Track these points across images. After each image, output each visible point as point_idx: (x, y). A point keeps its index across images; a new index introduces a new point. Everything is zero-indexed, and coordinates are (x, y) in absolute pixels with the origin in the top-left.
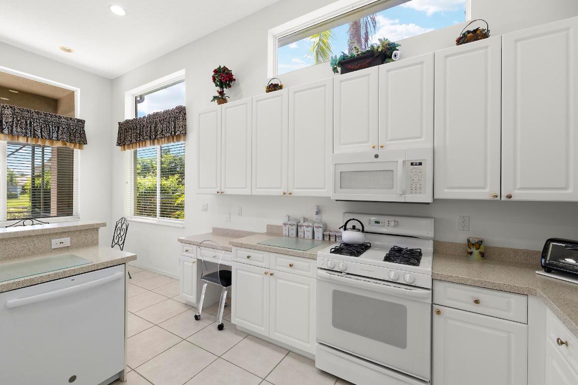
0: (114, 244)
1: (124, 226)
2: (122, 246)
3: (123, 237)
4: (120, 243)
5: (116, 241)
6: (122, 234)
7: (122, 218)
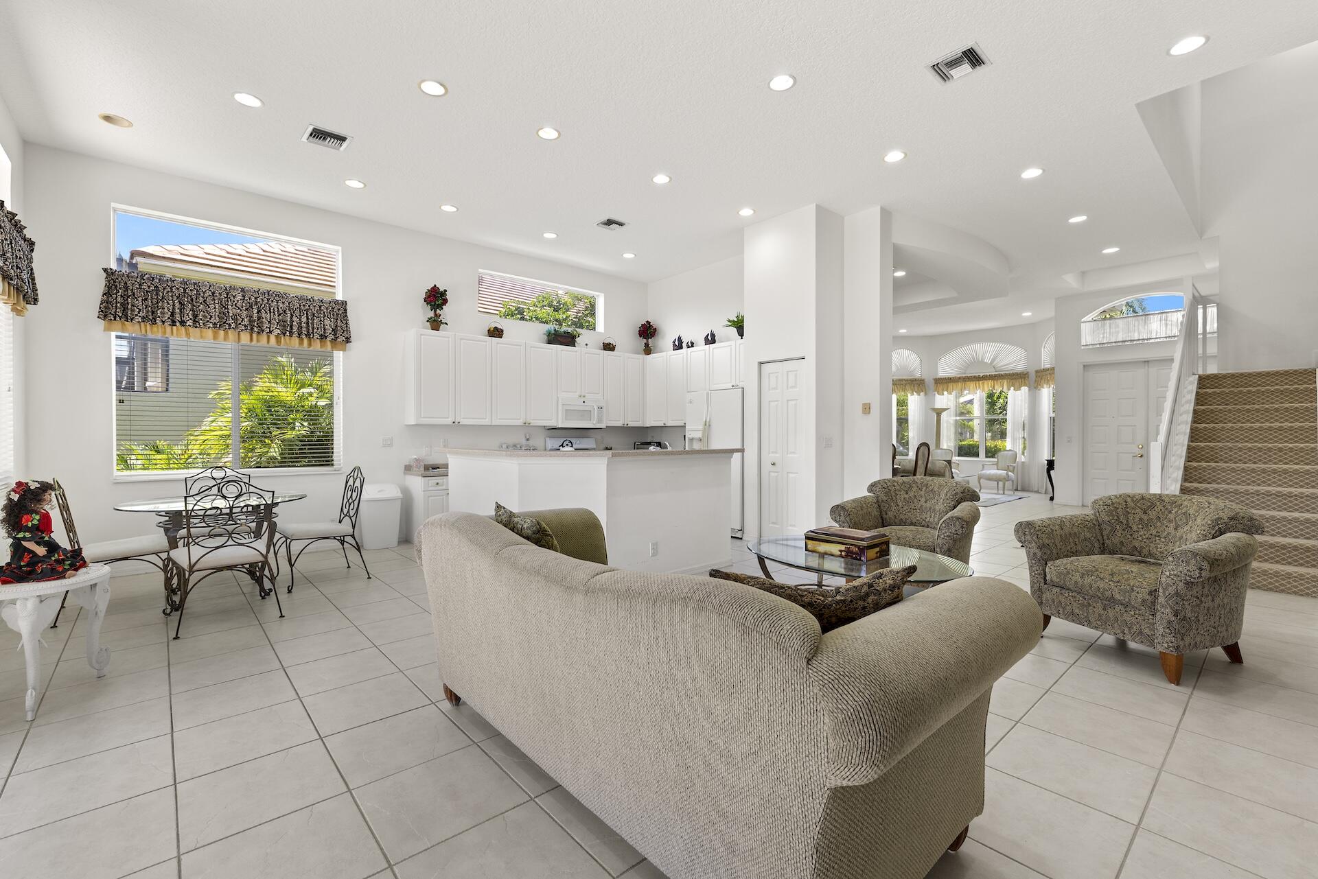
0: (343, 516)
1: (358, 484)
2: (353, 519)
3: (356, 503)
4: (352, 513)
5: (345, 511)
6: (354, 498)
7: (355, 469)
